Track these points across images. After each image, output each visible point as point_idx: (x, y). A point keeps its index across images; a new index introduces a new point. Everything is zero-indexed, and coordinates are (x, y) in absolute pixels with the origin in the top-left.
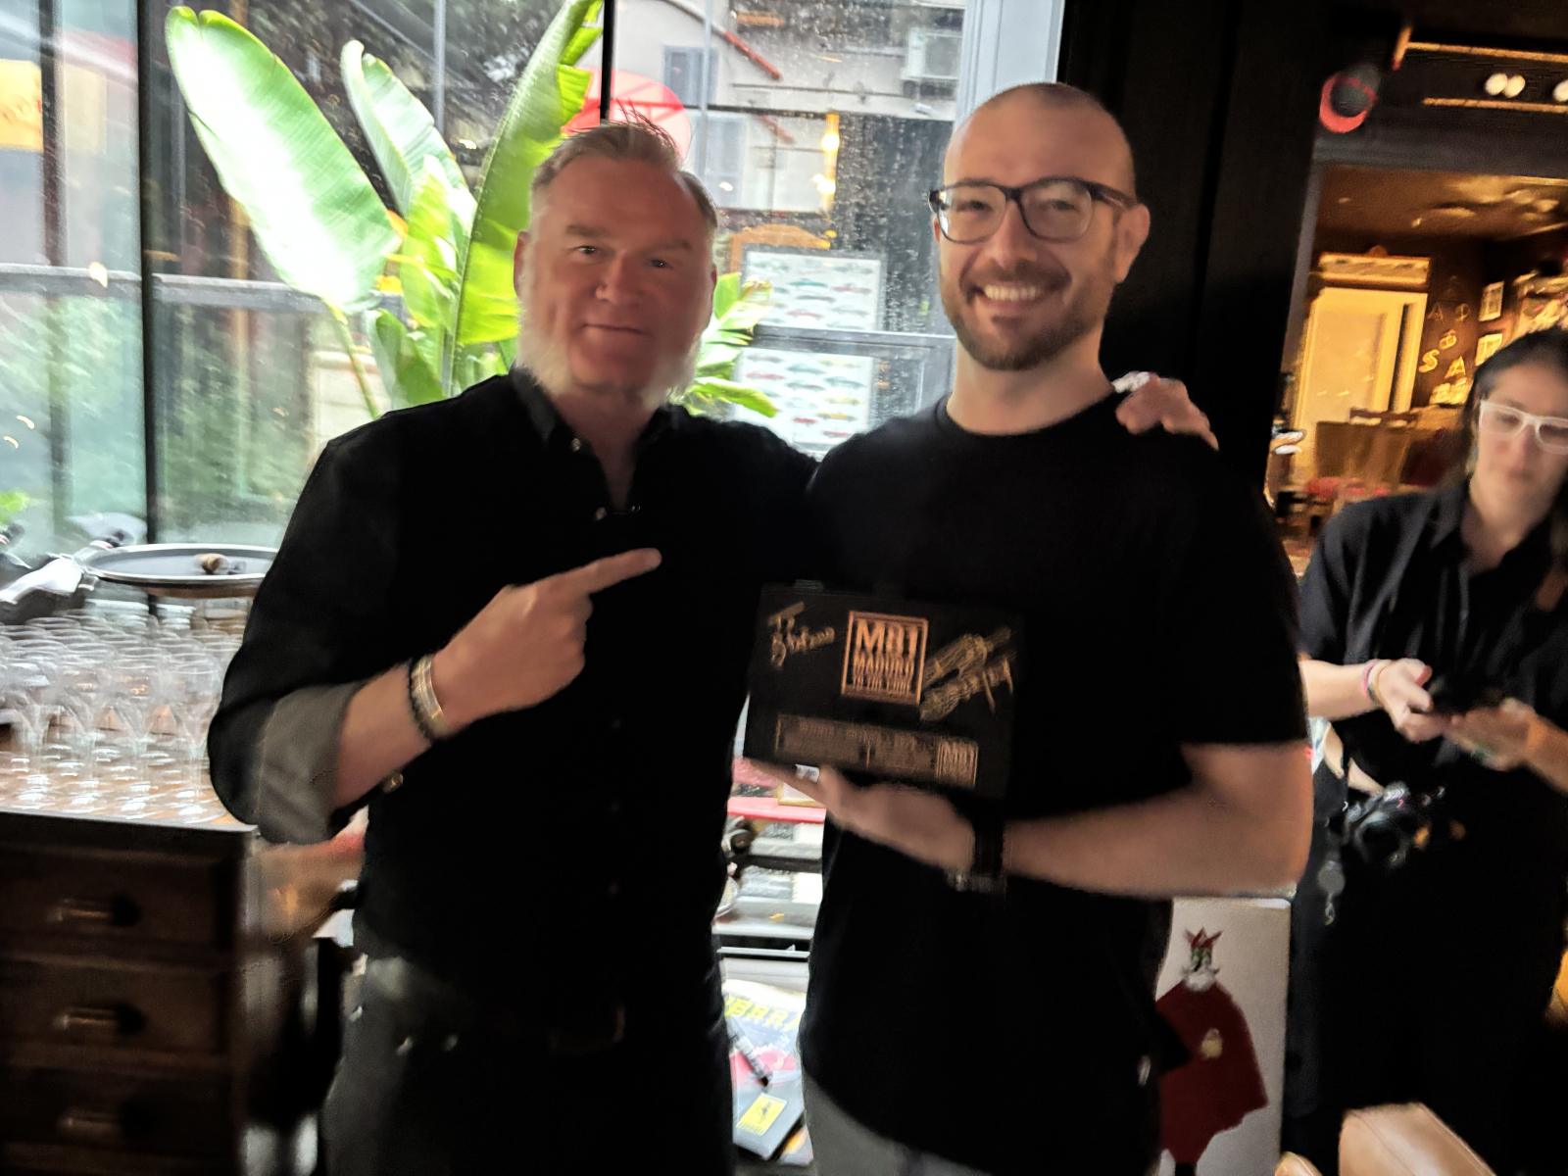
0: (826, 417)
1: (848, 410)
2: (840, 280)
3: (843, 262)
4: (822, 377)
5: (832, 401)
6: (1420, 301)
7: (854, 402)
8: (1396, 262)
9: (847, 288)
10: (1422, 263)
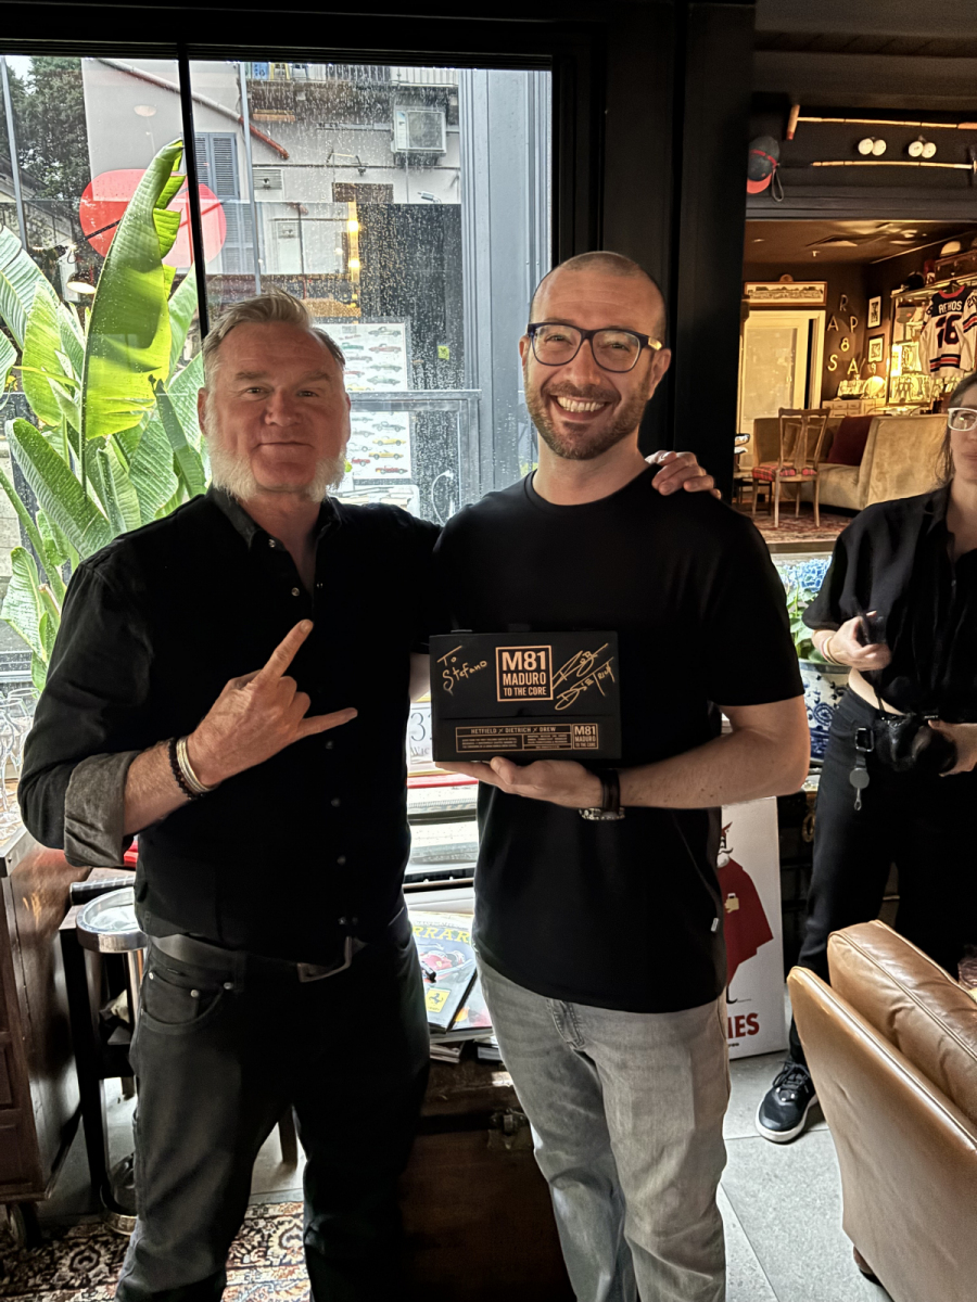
0: (377, 457)
1: (394, 449)
2: (375, 342)
3: (376, 326)
4: (370, 423)
5: (380, 443)
6: (821, 316)
7: (398, 443)
8: (801, 286)
9: (380, 349)
10: (820, 286)
